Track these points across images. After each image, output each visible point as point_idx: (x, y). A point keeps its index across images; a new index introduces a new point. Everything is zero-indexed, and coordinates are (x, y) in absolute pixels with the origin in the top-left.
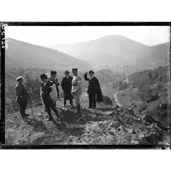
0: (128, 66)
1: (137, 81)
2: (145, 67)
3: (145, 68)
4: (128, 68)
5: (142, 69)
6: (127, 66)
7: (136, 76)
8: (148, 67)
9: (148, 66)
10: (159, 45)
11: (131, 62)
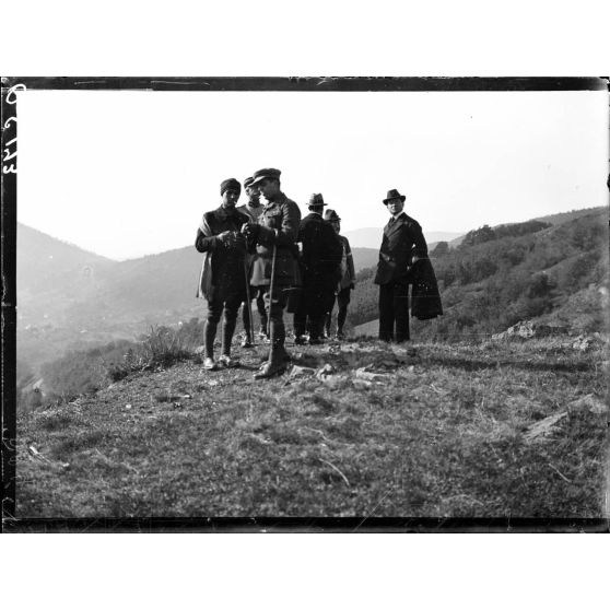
0: (35, 329)
1: (84, 384)
2: (103, 333)
3: (101, 337)
4: (37, 337)
5: (90, 340)
6: (33, 329)
7: (77, 366)
8: (112, 331)
9: (114, 328)
10: (146, 257)
11: (46, 316)
